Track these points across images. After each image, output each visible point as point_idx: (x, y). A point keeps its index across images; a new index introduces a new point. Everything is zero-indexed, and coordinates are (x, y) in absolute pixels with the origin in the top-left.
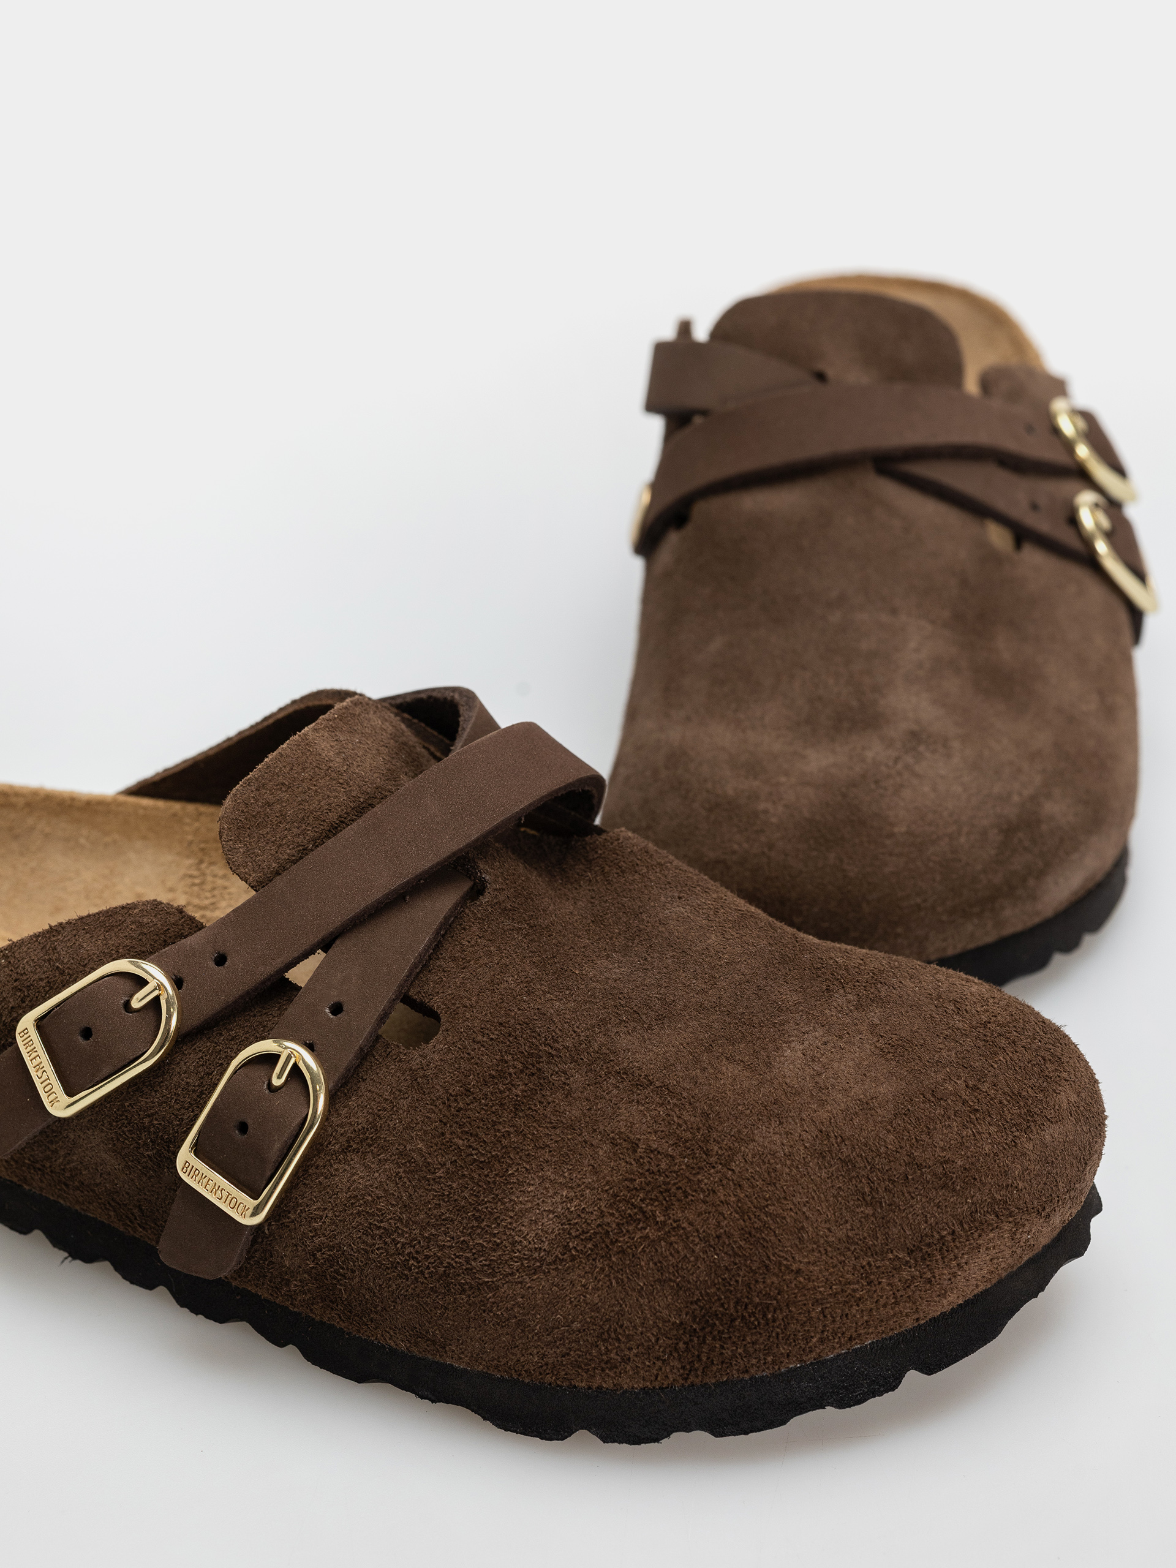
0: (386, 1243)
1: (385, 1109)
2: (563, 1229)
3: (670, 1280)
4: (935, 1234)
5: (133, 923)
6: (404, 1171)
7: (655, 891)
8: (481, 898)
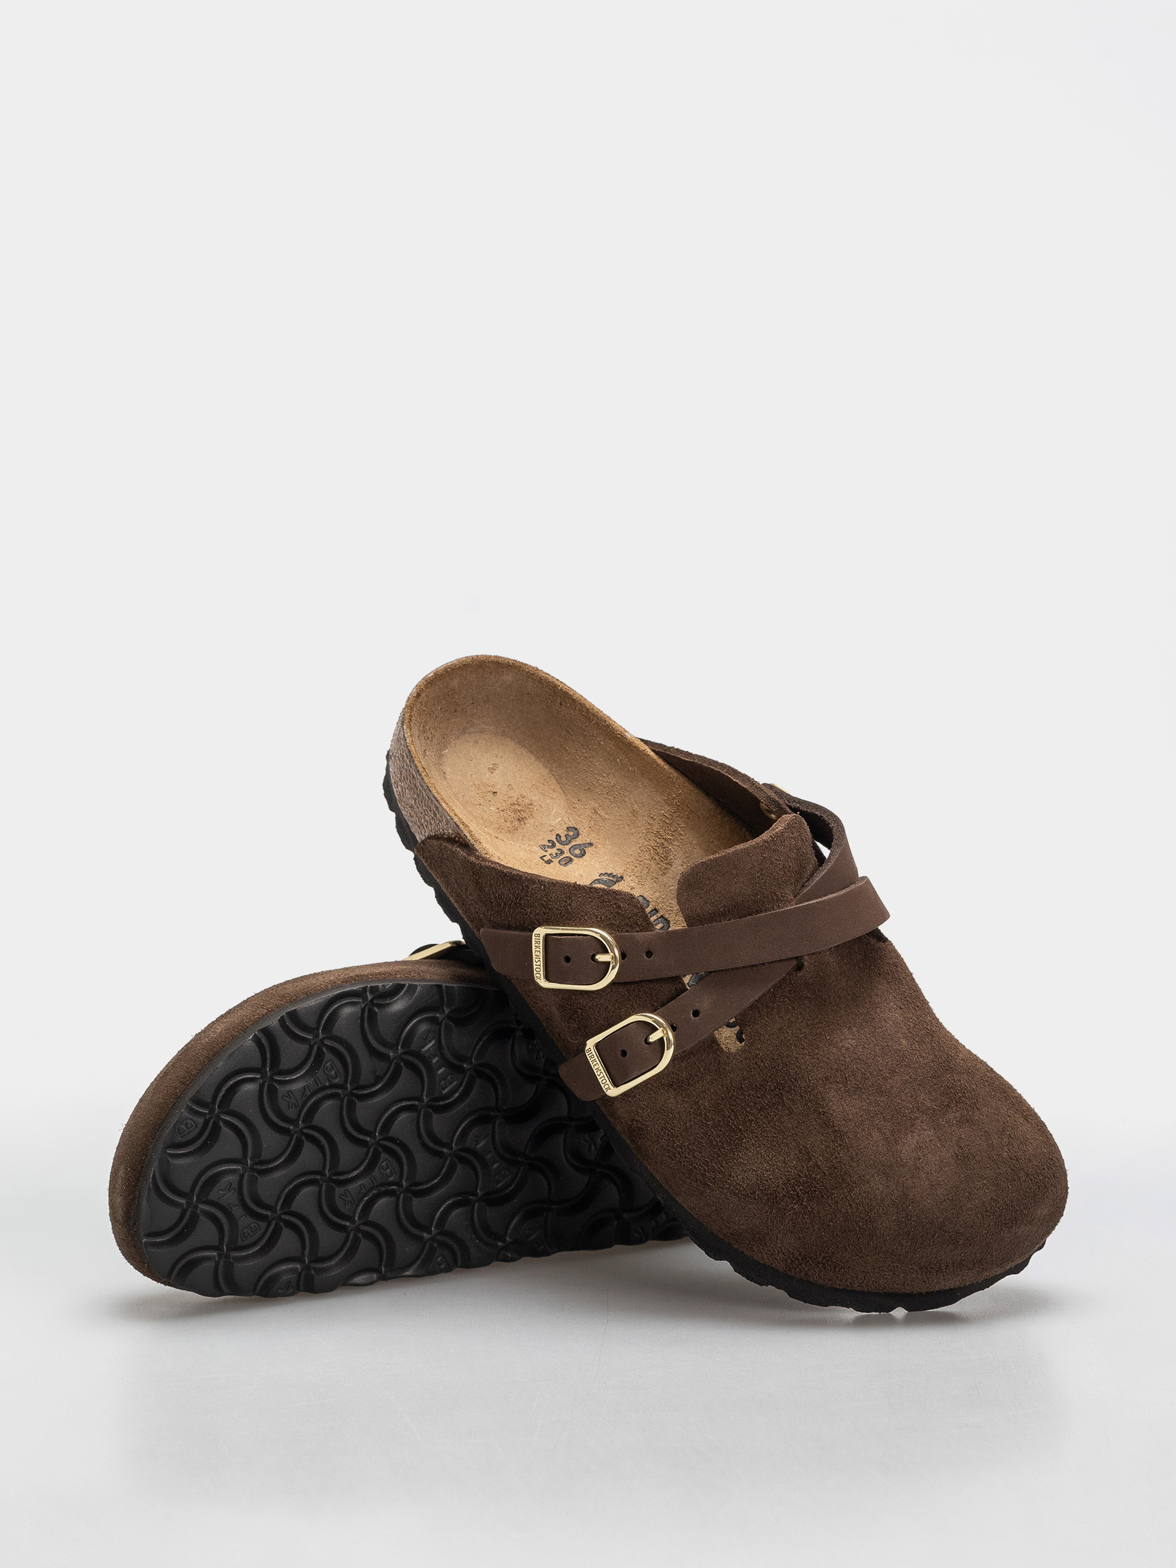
0: (669, 1139)
1: (698, 1076)
2: (757, 1183)
3: (796, 1233)
4: (938, 1264)
5: (615, 904)
6: (693, 1113)
7: (891, 997)
8: (798, 972)
